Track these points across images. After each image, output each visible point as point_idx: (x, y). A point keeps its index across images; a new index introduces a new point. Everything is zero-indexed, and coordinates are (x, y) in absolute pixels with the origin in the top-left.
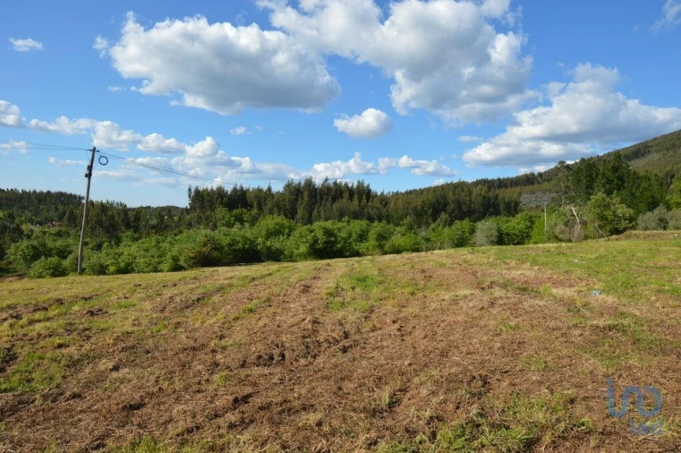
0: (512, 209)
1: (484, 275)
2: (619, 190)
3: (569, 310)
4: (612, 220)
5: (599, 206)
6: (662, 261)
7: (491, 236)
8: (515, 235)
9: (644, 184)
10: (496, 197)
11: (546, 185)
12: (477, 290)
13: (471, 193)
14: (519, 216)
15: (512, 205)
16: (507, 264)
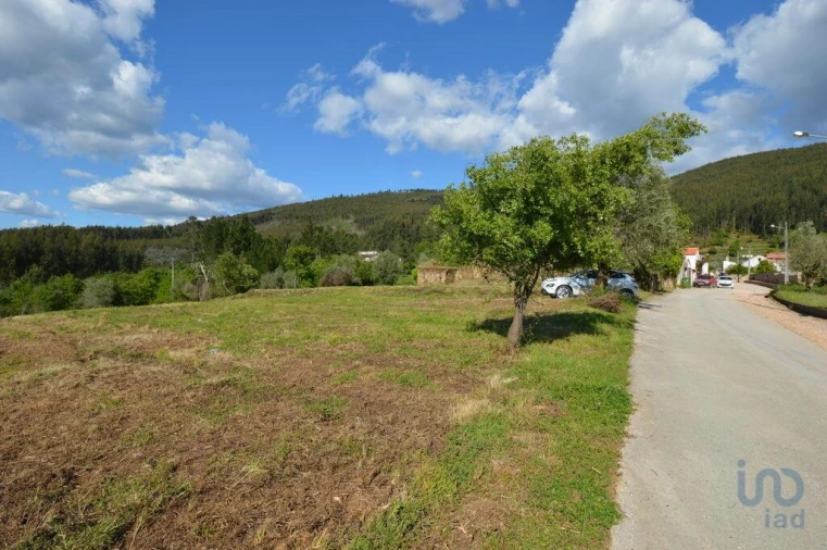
0: (134, 263)
1: (87, 343)
2: (246, 251)
3: (185, 372)
4: (238, 279)
5: (226, 265)
6: (275, 317)
7: (104, 295)
8: (136, 293)
9: (267, 247)
10: (114, 249)
11: (176, 240)
12: (74, 363)
13: (78, 242)
14: (142, 273)
15: (135, 259)
16: (121, 328)
